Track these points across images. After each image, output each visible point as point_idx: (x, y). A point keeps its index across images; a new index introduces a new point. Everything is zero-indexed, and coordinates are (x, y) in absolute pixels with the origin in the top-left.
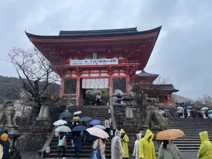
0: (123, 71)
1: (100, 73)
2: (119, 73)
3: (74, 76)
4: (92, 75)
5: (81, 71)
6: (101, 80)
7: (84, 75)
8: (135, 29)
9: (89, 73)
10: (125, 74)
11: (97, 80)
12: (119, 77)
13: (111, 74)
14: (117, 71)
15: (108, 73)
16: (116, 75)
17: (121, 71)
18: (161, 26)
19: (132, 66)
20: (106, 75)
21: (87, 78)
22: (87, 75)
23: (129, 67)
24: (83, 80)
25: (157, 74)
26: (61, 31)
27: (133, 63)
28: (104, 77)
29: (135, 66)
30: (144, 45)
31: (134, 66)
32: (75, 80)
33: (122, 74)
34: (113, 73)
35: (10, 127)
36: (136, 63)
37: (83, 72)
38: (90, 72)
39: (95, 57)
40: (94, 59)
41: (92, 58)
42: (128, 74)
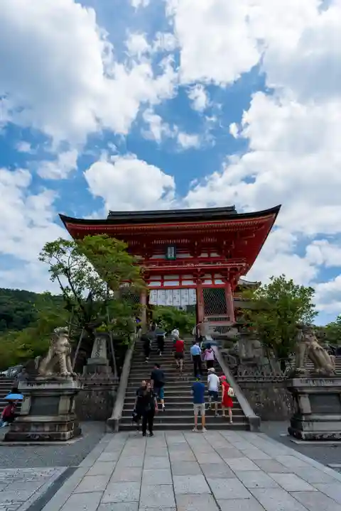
0: (220, 276)
1: (180, 281)
2: (213, 279)
4: (166, 284)
6: (183, 291)
7: (152, 284)
8: (232, 208)
9: (162, 281)
10: (223, 281)
11: (176, 291)
12: (213, 286)
13: (199, 283)
14: (210, 276)
16: (208, 283)
17: (217, 276)
18: (280, 206)
19: (236, 269)
20: (191, 283)
21: (157, 288)
22: (159, 284)
23: (231, 269)
24: (151, 293)
26: (111, 212)
27: (237, 262)
28: (188, 287)
29: (241, 269)
31: (239, 268)
33: (218, 282)
34: (203, 280)
35: (67, 376)
37: (151, 278)
38: (162, 278)
39: (171, 254)
40: (169, 256)
41: (167, 256)
42: (229, 281)
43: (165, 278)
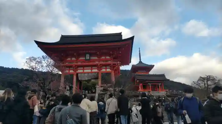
0: (109, 67)
1: (92, 69)
2: (106, 69)
3: (71, 71)
4: (85, 71)
5: (78, 68)
7: (79, 71)
9: (83, 69)
10: (110, 69)
12: (106, 72)
13: (100, 70)
14: (105, 67)
15: (98, 69)
16: (104, 70)
17: (107, 67)
19: (115, 64)
20: (96, 70)
21: (81, 73)
22: (81, 71)
23: (113, 65)
24: (79, 75)
25: (153, 65)
27: (116, 61)
28: (95, 72)
29: (117, 64)
30: (124, 49)
32: (72, 75)
33: (108, 70)
34: (102, 69)
36: (117, 61)
37: (79, 68)
39: (88, 57)
40: (87, 58)
41: (86, 58)
42: (113, 70)
43: (85, 68)
